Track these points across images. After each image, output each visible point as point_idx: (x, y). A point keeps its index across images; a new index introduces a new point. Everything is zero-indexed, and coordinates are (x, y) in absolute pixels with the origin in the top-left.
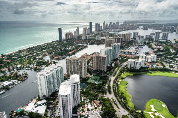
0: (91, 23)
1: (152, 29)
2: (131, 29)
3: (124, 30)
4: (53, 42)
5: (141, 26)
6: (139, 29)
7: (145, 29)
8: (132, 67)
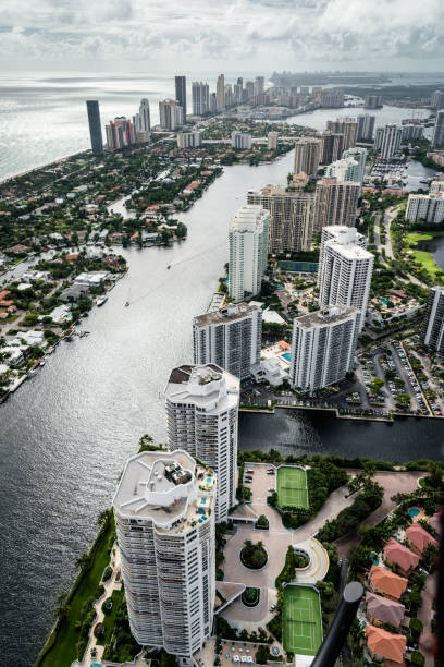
1: (394, 105)
2: (321, 107)
3: (302, 112)
4: (73, 159)
5: (350, 96)
6: (350, 106)
7: (374, 106)
8: (422, 219)
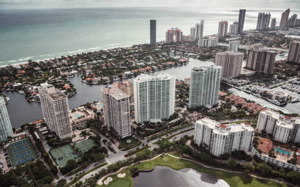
0: (242, 13)
